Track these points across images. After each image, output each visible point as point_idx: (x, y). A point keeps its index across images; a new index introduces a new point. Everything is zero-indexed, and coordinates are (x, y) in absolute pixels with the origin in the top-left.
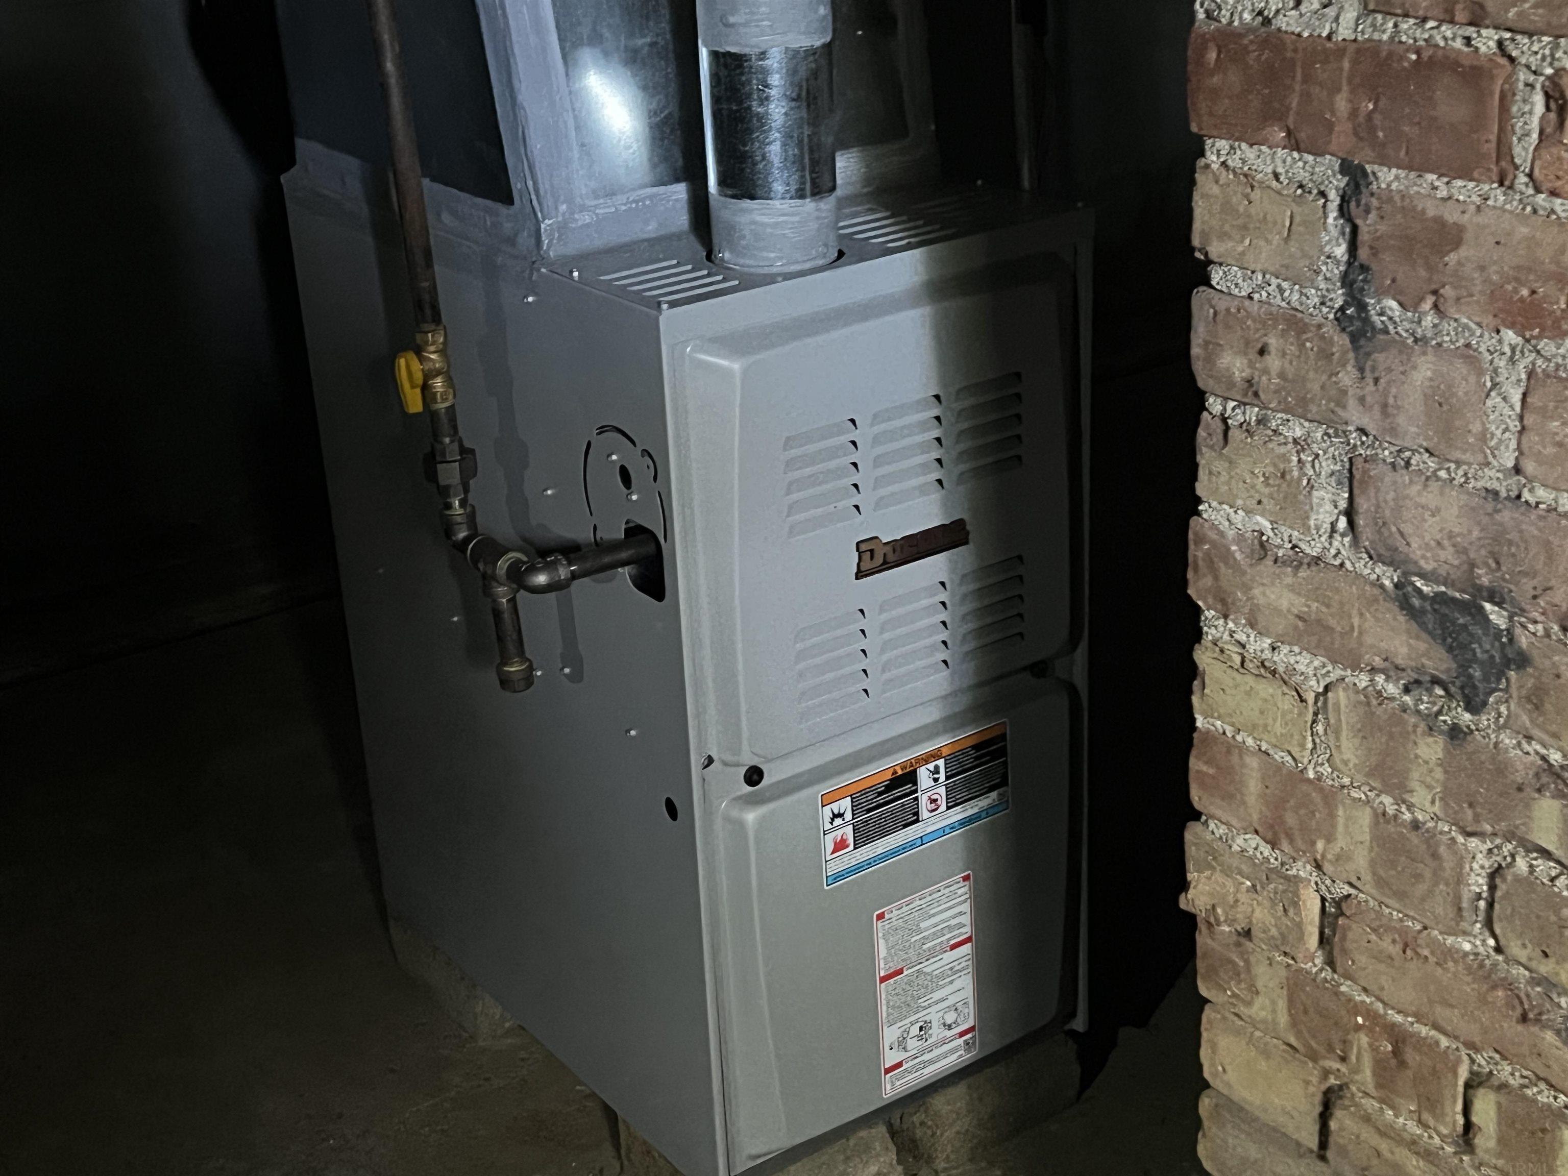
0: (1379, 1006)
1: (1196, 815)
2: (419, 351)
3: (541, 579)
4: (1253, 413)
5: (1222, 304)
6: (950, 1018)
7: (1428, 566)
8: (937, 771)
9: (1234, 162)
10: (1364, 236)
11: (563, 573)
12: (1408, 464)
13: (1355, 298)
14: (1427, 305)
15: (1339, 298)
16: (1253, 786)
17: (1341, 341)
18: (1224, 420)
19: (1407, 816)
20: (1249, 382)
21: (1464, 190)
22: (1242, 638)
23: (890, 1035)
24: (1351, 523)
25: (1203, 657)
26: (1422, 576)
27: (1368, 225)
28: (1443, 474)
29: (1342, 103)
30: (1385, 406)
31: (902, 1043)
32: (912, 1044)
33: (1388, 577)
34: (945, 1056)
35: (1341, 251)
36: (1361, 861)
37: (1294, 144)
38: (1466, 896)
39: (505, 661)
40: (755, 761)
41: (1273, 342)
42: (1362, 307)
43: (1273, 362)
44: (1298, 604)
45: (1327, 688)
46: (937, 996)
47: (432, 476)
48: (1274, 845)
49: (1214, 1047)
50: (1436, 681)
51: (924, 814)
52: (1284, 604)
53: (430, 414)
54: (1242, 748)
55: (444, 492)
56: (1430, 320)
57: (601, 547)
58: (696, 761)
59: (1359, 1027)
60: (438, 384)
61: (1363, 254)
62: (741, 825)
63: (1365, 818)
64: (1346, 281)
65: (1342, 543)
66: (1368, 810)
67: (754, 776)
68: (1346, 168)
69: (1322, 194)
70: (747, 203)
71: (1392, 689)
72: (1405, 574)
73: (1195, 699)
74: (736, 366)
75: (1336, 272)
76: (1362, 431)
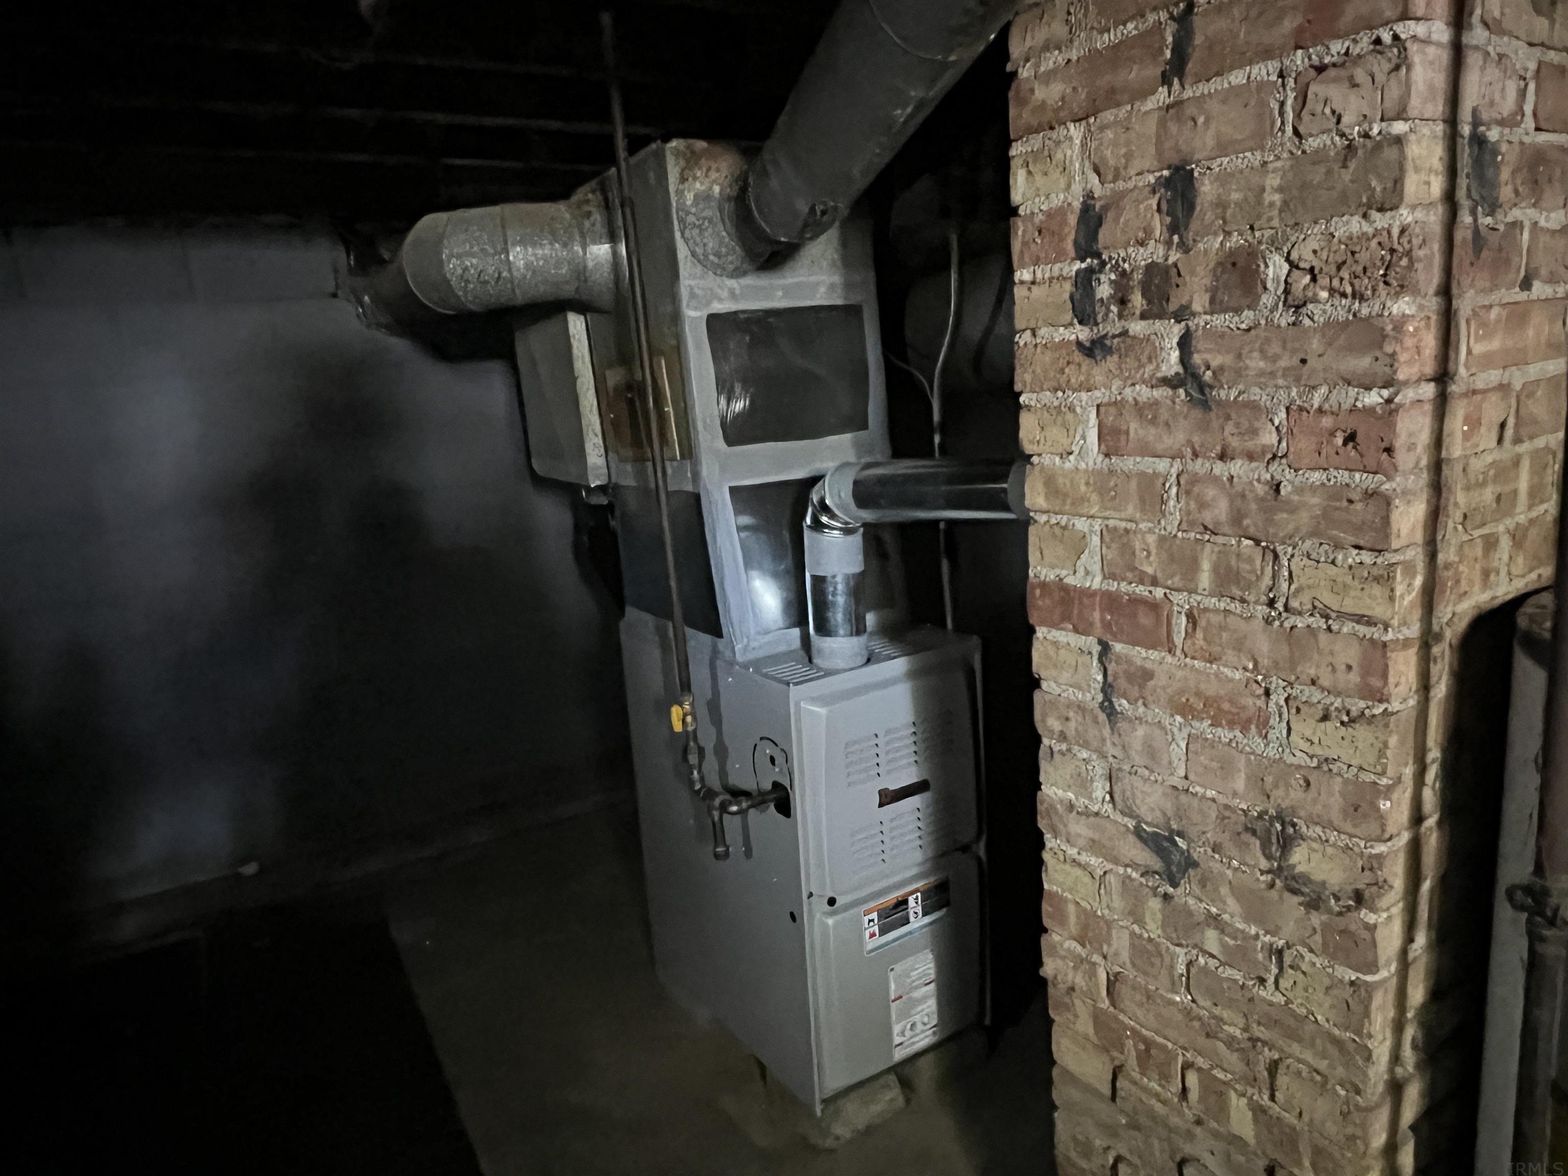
0: (1138, 1027)
1: (1045, 930)
2: (681, 705)
3: (734, 808)
4: (1064, 747)
5: (1047, 697)
6: (926, 1020)
7: (1149, 820)
8: (917, 898)
9: (1049, 637)
10: (1109, 672)
11: (744, 805)
12: (1136, 773)
13: (1107, 698)
14: (1140, 702)
15: (1100, 697)
16: (1072, 919)
17: (1102, 717)
18: (1051, 748)
19: (1146, 935)
20: (1062, 732)
21: (1154, 655)
22: (1064, 848)
23: (897, 1029)
24: (1112, 797)
25: (1046, 856)
26: (1147, 823)
27: (1111, 668)
28: (1152, 778)
29: (1097, 615)
30: (1124, 747)
31: (903, 1033)
32: (908, 1033)
33: (1131, 823)
34: (922, 1040)
35: (1100, 678)
36: (1125, 956)
37: (1076, 630)
38: (1176, 975)
39: (716, 846)
40: (831, 894)
41: (1071, 714)
42: (1111, 703)
43: (1072, 724)
44: (1089, 833)
45: (1105, 873)
46: (920, 1008)
47: (685, 759)
48: (1084, 946)
49: (1058, 1043)
50: (1156, 873)
51: (912, 919)
52: (1083, 833)
53: (685, 731)
54: (1066, 900)
55: (691, 768)
56: (1142, 709)
57: (761, 793)
58: (805, 895)
59: (1128, 1037)
60: (689, 719)
61: (1110, 679)
62: (826, 925)
63: (1126, 936)
64: (1103, 690)
65: (1108, 807)
66: (1127, 932)
67: (832, 902)
68: (1100, 642)
69: (1090, 653)
70: (828, 639)
71: (1135, 875)
72: (1139, 822)
73: (1044, 875)
74: (822, 711)
75: (1099, 686)
76: (1115, 757)
